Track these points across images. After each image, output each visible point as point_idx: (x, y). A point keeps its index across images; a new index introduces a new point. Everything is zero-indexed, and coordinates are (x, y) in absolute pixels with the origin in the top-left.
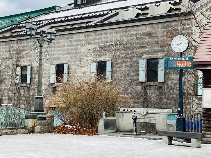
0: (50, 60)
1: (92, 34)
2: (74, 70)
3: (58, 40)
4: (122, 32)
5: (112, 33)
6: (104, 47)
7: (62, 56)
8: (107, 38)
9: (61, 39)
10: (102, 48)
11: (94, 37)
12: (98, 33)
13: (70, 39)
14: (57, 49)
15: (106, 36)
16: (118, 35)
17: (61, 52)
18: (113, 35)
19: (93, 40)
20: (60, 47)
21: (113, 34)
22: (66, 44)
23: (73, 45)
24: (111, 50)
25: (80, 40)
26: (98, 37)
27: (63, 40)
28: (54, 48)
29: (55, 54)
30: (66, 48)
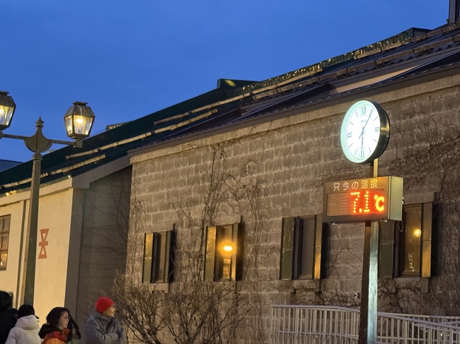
0: (285, 204)
2: (340, 235)
3: (305, 140)
5: (438, 107)
6: (418, 155)
7: (312, 191)
8: (427, 123)
9: (311, 135)
10: (413, 158)
12: (403, 109)
14: (302, 166)
16: (456, 111)
17: (311, 177)
18: (442, 112)
20: (310, 160)
21: (443, 108)
24: (437, 165)
26: (402, 122)
27: (316, 139)
28: (294, 167)
29: (297, 183)
30: (322, 162)
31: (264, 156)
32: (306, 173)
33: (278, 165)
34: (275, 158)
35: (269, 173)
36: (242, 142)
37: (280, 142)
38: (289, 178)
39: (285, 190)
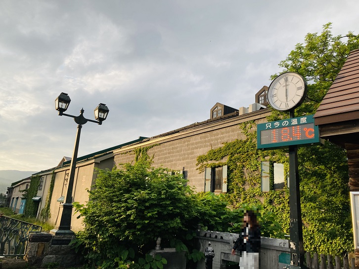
3: (176, 145)
7: (178, 162)
11: (209, 138)
12: (214, 133)
14: (175, 154)
16: (236, 133)
17: (178, 157)
18: (230, 134)
23: (189, 150)
27: (180, 145)
28: (172, 154)
30: (182, 152)
31: (161, 151)
35: (162, 157)
38: (170, 158)
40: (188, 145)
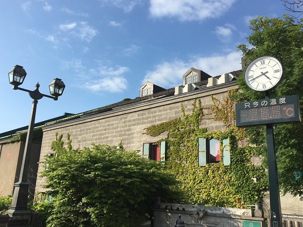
1: (146, 112)
3: (112, 122)
4: (178, 108)
5: (166, 110)
7: (115, 138)
8: (161, 115)
9: (115, 120)
11: (147, 115)
12: (152, 111)
13: (123, 120)
14: (111, 131)
15: (160, 113)
16: (174, 111)
17: (114, 134)
19: (147, 118)
20: (114, 128)
21: (168, 110)
22: (119, 125)
23: (126, 126)
25: (134, 120)
26: (151, 115)
28: (108, 131)
29: (109, 136)
30: (119, 129)
31: (95, 128)
32: (113, 133)
33: (102, 130)
34: (100, 128)
35: (97, 133)
36: (87, 123)
37: (102, 123)
38: (105, 135)
39: (104, 138)
40: (125, 122)
